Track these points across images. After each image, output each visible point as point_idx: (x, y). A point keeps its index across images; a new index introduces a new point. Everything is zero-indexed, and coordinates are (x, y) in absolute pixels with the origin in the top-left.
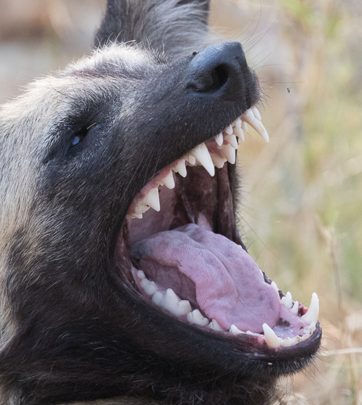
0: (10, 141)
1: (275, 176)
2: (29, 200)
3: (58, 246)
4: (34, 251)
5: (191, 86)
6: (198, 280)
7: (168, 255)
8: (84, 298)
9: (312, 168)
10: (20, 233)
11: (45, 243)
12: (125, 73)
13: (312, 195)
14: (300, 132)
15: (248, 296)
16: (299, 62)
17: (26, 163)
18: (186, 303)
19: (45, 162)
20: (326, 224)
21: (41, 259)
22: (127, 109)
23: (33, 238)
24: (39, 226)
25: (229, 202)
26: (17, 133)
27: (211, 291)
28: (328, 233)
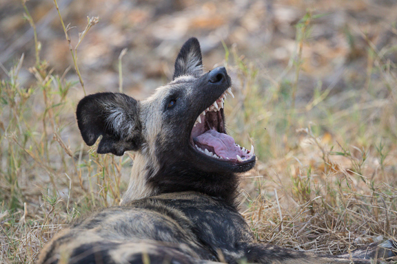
0: (151, 107)
1: (235, 121)
2: (161, 124)
3: (171, 138)
4: (164, 140)
5: (210, 81)
6: (214, 146)
7: (204, 142)
8: (181, 154)
9: (247, 119)
10: (159, 135)
11: (167, 137)
12: (185, 82)
13: (247, 127)
14: (243, 107)
15: (231, 150)
16: (243, 85)
17: (157, 113)
18: (211, 153)
19: (164, 112)
20: (251, 136)
21: (166, 142)
22: (189, 92)
23: (163, 136)
24: (165, 132)
25: (222, 123)
26: (154, 105)
27: (219, 148)
28: (251, 139)
